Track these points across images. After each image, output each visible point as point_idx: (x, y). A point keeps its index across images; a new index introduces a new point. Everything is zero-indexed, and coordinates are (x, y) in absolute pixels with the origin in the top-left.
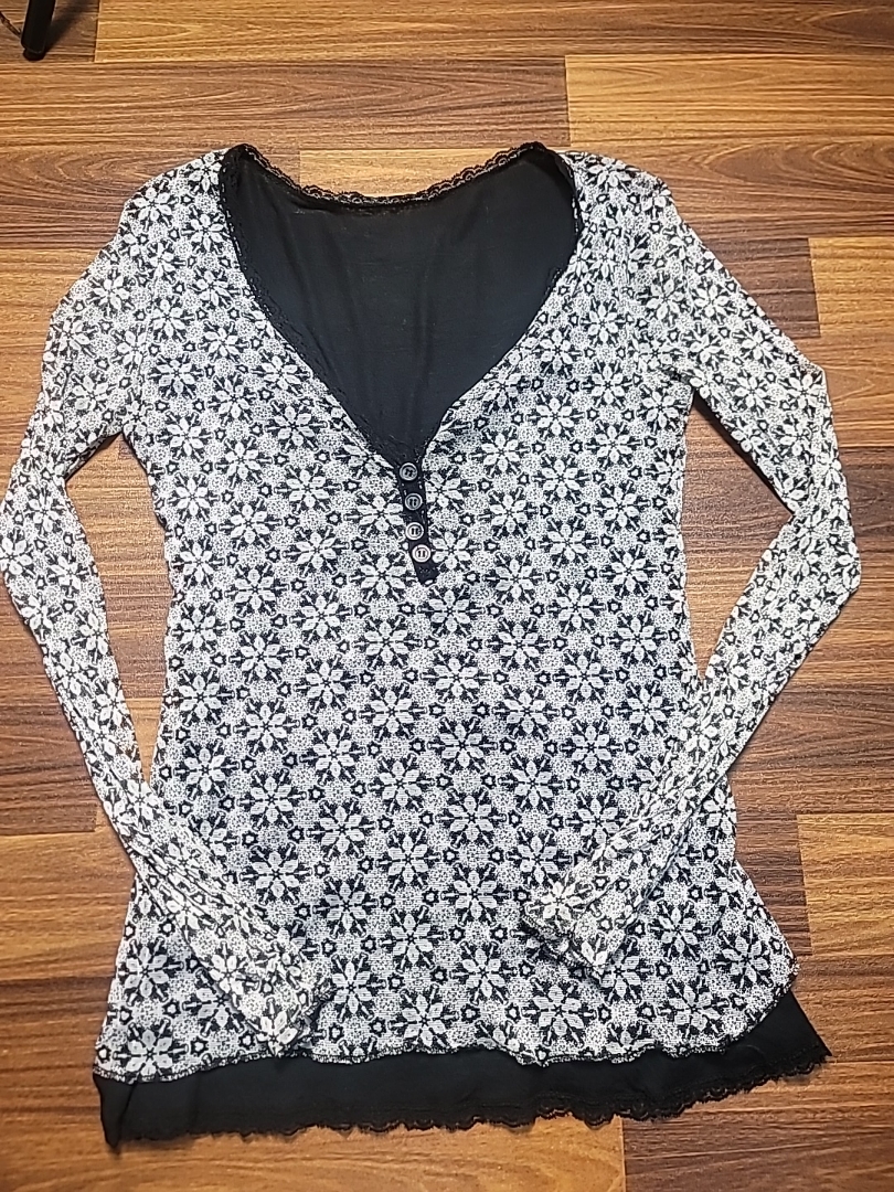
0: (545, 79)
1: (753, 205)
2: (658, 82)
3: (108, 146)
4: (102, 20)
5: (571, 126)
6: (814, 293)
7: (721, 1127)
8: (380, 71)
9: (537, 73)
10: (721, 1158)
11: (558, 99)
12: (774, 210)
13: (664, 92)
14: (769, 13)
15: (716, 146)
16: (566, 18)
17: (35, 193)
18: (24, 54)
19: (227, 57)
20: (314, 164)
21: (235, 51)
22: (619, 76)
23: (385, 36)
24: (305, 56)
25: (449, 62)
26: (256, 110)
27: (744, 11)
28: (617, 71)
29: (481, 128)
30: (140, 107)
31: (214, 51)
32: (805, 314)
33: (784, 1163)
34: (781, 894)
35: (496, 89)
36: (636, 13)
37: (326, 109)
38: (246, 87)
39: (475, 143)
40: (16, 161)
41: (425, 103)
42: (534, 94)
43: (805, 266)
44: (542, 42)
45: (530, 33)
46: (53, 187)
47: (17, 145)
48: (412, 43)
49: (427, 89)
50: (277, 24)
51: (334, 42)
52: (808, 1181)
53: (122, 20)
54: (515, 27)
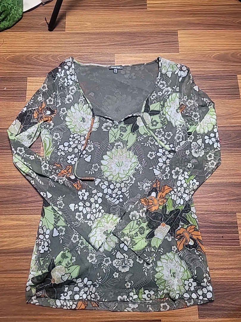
0: (173, 36)
1: (224, 67)
2: (200, 37)
3: (70, 53)
4: (67, 21)
5: (179, 48)
6: (238, 88)
7: (219, 285)
8: (133, 35)
9: (171, 35)
10: (219, 292)
11: (176, 41)
12: (229, 68)
13: (202, 39)
14: (227, 20)
15: (214, 52)
16: (178, 21)
17: (53, 64)
18: (48, 30)
19: (97, 31)
20: (118, 57)
21: (99, 30)
22: (191, 35)
23: (135, 26)
24: (115, 31)
25: (150, 32)
26: (104, 44)
27: (221, 20)
28: (190, 34)
29: (158, 48)
30: (76, 43)
31: (94, 30)
32: (236, 93)
33: (234, 293)
34: (233, 231)
35: (161, 39)
36: (195, 20)
37: (121, 44)
38: (102, 38)
39: (157, 52)
40: (47, 56)
41: (144, 42)
42: (170, 40)
43: (236, 82)
44: (172, 27)
45: (169, 25)
46: (57, 63)
47: (48, 52)
48: (141, 27)
49: (145, 39)
50: (108, 23)
51: (122, 27)
52: (239, 298)
53: (72, 21)
54: (165, 24)
